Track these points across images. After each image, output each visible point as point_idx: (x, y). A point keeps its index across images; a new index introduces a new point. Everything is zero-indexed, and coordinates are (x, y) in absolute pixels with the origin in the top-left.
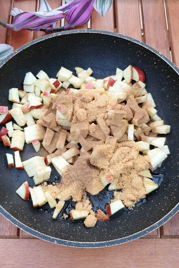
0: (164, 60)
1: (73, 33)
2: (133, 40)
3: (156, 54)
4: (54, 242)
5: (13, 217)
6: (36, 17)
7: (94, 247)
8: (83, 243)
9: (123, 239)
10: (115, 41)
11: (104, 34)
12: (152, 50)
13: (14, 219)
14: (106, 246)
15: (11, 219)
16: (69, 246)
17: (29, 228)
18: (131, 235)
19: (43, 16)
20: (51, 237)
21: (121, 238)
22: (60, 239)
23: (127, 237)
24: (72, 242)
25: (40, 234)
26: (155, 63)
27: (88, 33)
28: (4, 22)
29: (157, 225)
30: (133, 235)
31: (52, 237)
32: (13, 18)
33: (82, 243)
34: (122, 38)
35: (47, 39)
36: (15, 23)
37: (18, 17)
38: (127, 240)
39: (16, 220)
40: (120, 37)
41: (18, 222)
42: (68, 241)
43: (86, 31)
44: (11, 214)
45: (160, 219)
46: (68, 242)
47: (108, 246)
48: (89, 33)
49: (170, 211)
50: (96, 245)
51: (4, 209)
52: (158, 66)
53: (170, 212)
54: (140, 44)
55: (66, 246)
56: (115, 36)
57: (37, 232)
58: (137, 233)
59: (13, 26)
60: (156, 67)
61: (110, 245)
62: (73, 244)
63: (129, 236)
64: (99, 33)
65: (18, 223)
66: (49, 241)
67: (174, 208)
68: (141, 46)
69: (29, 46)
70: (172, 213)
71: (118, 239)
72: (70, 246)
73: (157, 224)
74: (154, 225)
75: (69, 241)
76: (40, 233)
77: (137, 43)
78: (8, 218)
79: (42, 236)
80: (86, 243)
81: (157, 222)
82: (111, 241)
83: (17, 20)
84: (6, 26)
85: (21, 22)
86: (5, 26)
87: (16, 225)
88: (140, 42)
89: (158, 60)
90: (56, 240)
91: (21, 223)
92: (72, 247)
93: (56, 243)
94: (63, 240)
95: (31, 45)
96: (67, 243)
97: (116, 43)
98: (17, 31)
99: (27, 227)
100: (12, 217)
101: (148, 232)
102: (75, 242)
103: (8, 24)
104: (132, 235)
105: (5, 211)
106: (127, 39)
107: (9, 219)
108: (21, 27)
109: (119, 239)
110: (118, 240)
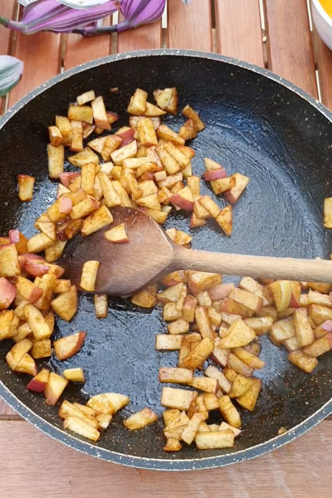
0: (324, 114)
1: (153, 55)
2: (266, 73)
3: (309, 103)
4: (96, 456)
5: (22, 403)
6: (65, 8)
7: (171, 470)
8: (151, 461)
9: (228, 456)
10: (232, 74)
11: (211, 60)
12: (301, 94)
13: (23, 407)
14: (194, 468)
15: (16, 406)
16: (123, 464)
17: (50, 424)
18: (242, 451)
19: (78, 5)
20: (89, 444)
21: (223, 454)
22: (107, 451)
23: (235, 453)
24: (130, 456)
25: (70, 437)
26: (306, 119)
27: (183, 57)
28: (7, 16)
29: (294, 434)
30: (246, 450)
31: (92, 445)
32: (23, 9)
33: (148, 459)
34: (247, 69)
35: (104, 64)
36: (25, 18)
37: (32, 8)
38: (234, 459)
39: (27, 408)
40: (242, 67)
41: (29, 413)
42: (123, 455)
43: (178, 52)
44: (17, 397)
45: (301, 422)
46: (123, 457)
47: (198, 469)
48: (185, 56)
49: (320, 408)
50: (175, 465)
51: (4, 386)
52: (313, 125)
53: (320, 410)
54: (280, 82)
55: (119, 463)
56: (232, 63)
57: (65, 434)
58: (255, 447)
59: (21, 25)
60: (309, 127)
61: (202, 467)
62: (132, 461)
63: (239, 452)
64: (203, 57)
65: (29, 415)
66: (86, 453)
67: (328, 403)
68: (280, 84)
69: (69, 76)
70: (324, 412)
71: (217, 457)
72: (126, 465)
73: (293, 432)
74: (288, 433)
75: (125, 454)
76: (69, 435)
77: (274, 80)
78: (11, 404)
79: (74, 442)
80: (157, 461)
81: (294, 428)
82: (204, 459)
83: (29, 14)
84: (9, 25)
85: (36, 17)
86: (7, 25)
87: (26, 417)
88: (280, 77)
89: (313, 114)
90: (99, 450)
91: (35, 414)
92: (129, 466)
93: (100, 457)
94: (113, 452)
95: (73, 74)
96: (120, 458)
97: (233, 76)
98: (28, 34)
99: (46, 423)
100: (19, 401)
101: (276, 446)
102: (136, 457)
103: (12, 22)
104: (244, 451)
105: (7, 390)
106: (255, 71)
107: (13, 406)
108: (37, 27)
109: (219, 456)
110: (217, 459)
